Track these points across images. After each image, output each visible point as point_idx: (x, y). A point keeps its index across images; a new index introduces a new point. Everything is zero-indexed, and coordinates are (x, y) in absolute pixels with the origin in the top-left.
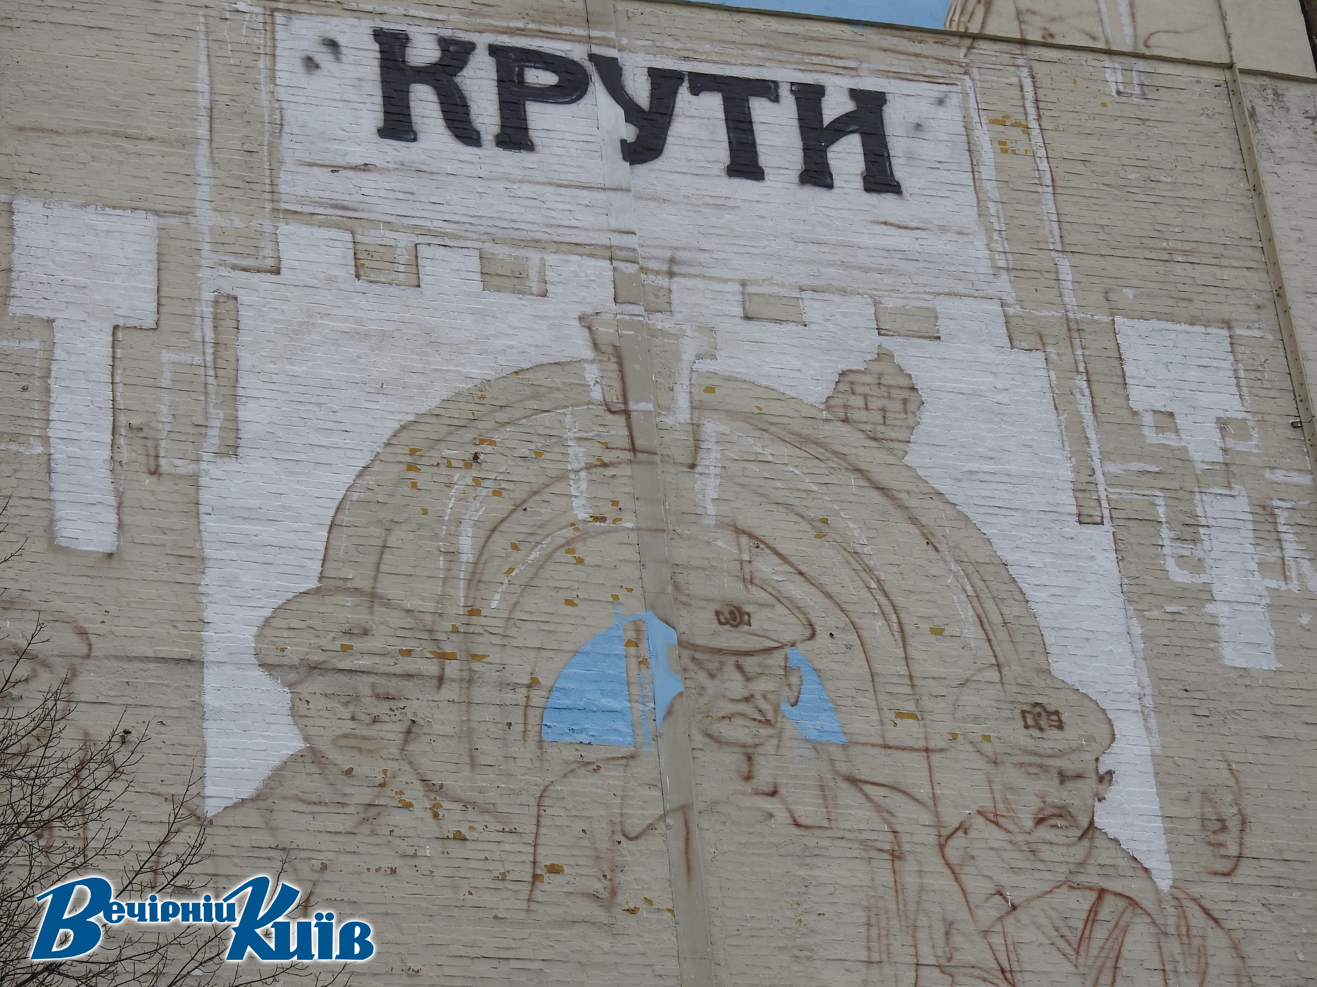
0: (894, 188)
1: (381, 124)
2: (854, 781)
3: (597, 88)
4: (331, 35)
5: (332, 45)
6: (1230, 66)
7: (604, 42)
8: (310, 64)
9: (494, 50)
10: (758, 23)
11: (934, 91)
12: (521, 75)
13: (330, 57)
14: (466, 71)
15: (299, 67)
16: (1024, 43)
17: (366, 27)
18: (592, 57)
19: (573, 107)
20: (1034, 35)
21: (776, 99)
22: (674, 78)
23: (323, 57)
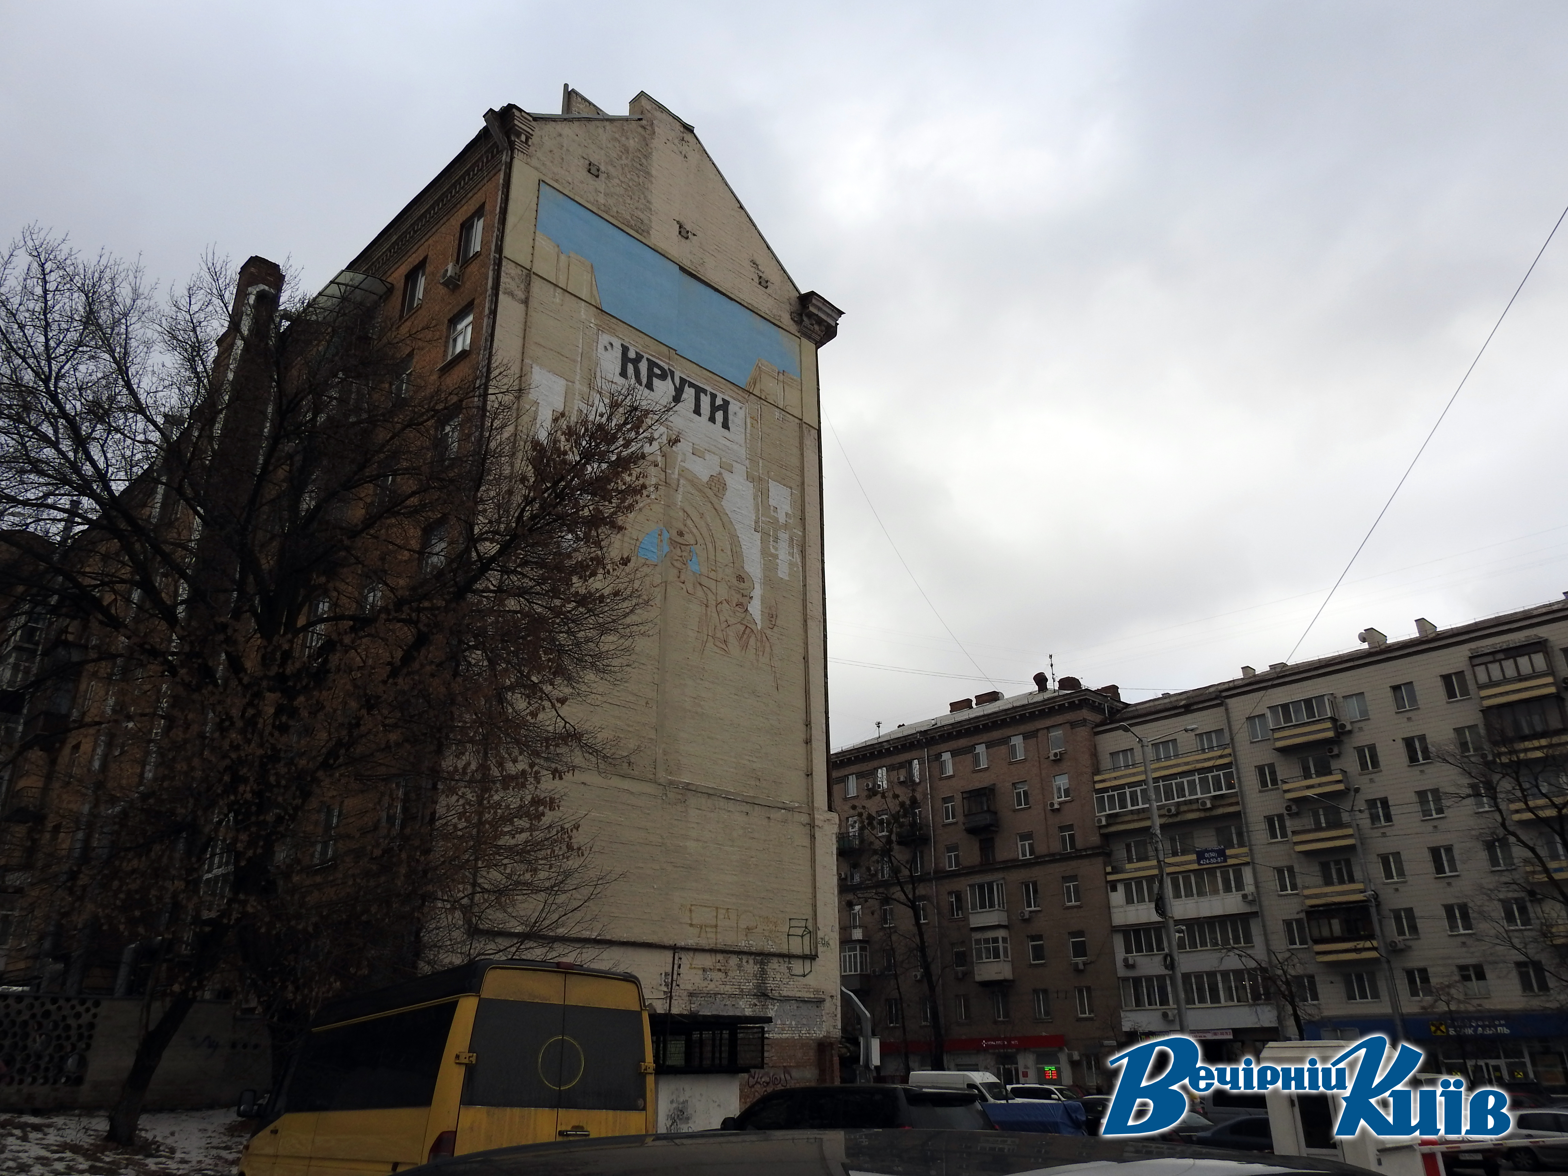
0: (728, 429)
1: (620, 371)
2: (700, 584)
3: (669, 378)
4: (612, 342)
5: (612, 345)
6: (801, 420)
7: (673, 366)
8: (606, 349)
9: (648, 359)
10: (705, 372)
11: (740, 404)
12: (653, 368)
13: (611, 348)
14: (641, 363)
15: (603, 348)
16: (761, 398)
17: (620, 342)
18: (669, 369)
19: (663, 382)
20: (763, 397)
21: (706, 395)
22: (686, 381)
23: (609, 347)
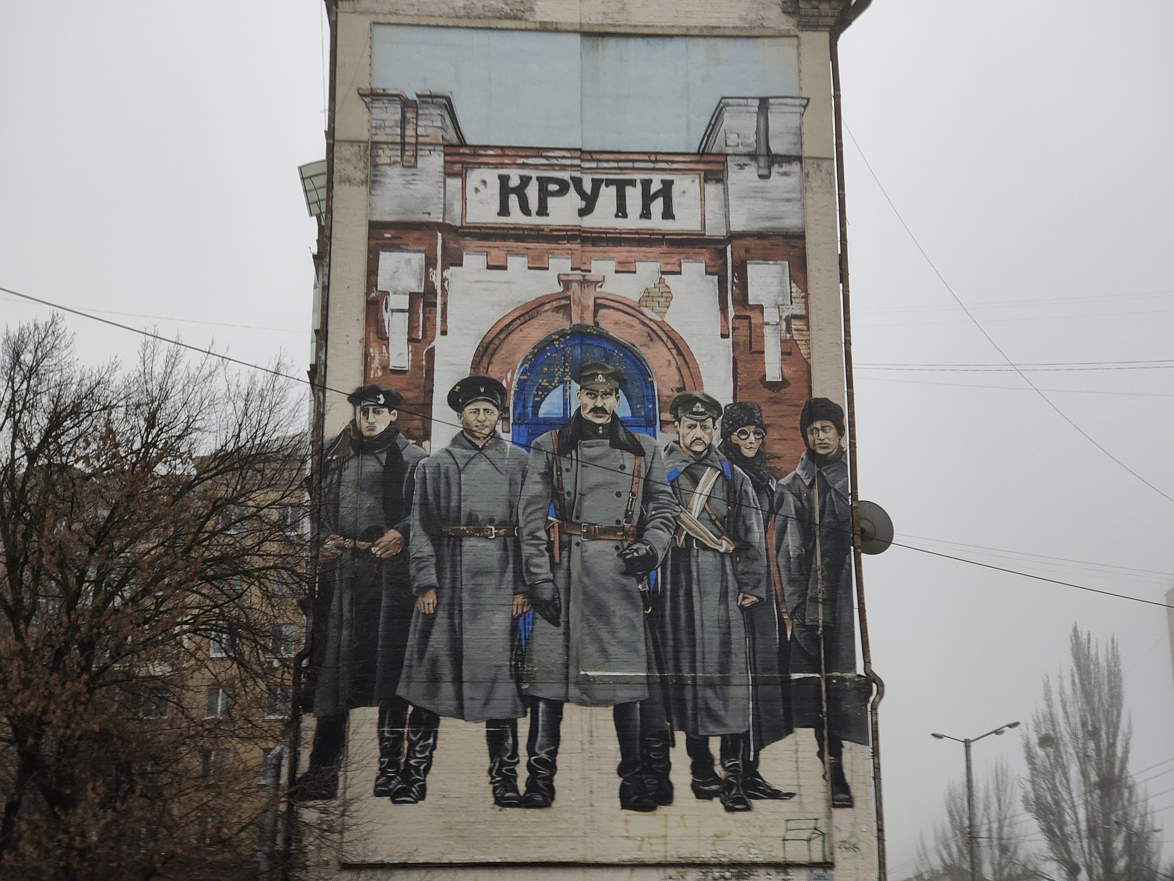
0: (673, 217)
1: (498, 210)
3: (572, 190)
4: (484, 179)
5: (484, 182)
8: (477, 191)
9: (538, 178)
12: (547, 187)
13: (483, 187)
14: (528, 188)
15: (473, 191)
17: (496, 174)
18: (572, 178)
19: (563, 198)
21: (635, 186)
22: (601, 181)
23: (481, 187)
